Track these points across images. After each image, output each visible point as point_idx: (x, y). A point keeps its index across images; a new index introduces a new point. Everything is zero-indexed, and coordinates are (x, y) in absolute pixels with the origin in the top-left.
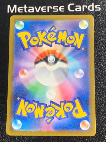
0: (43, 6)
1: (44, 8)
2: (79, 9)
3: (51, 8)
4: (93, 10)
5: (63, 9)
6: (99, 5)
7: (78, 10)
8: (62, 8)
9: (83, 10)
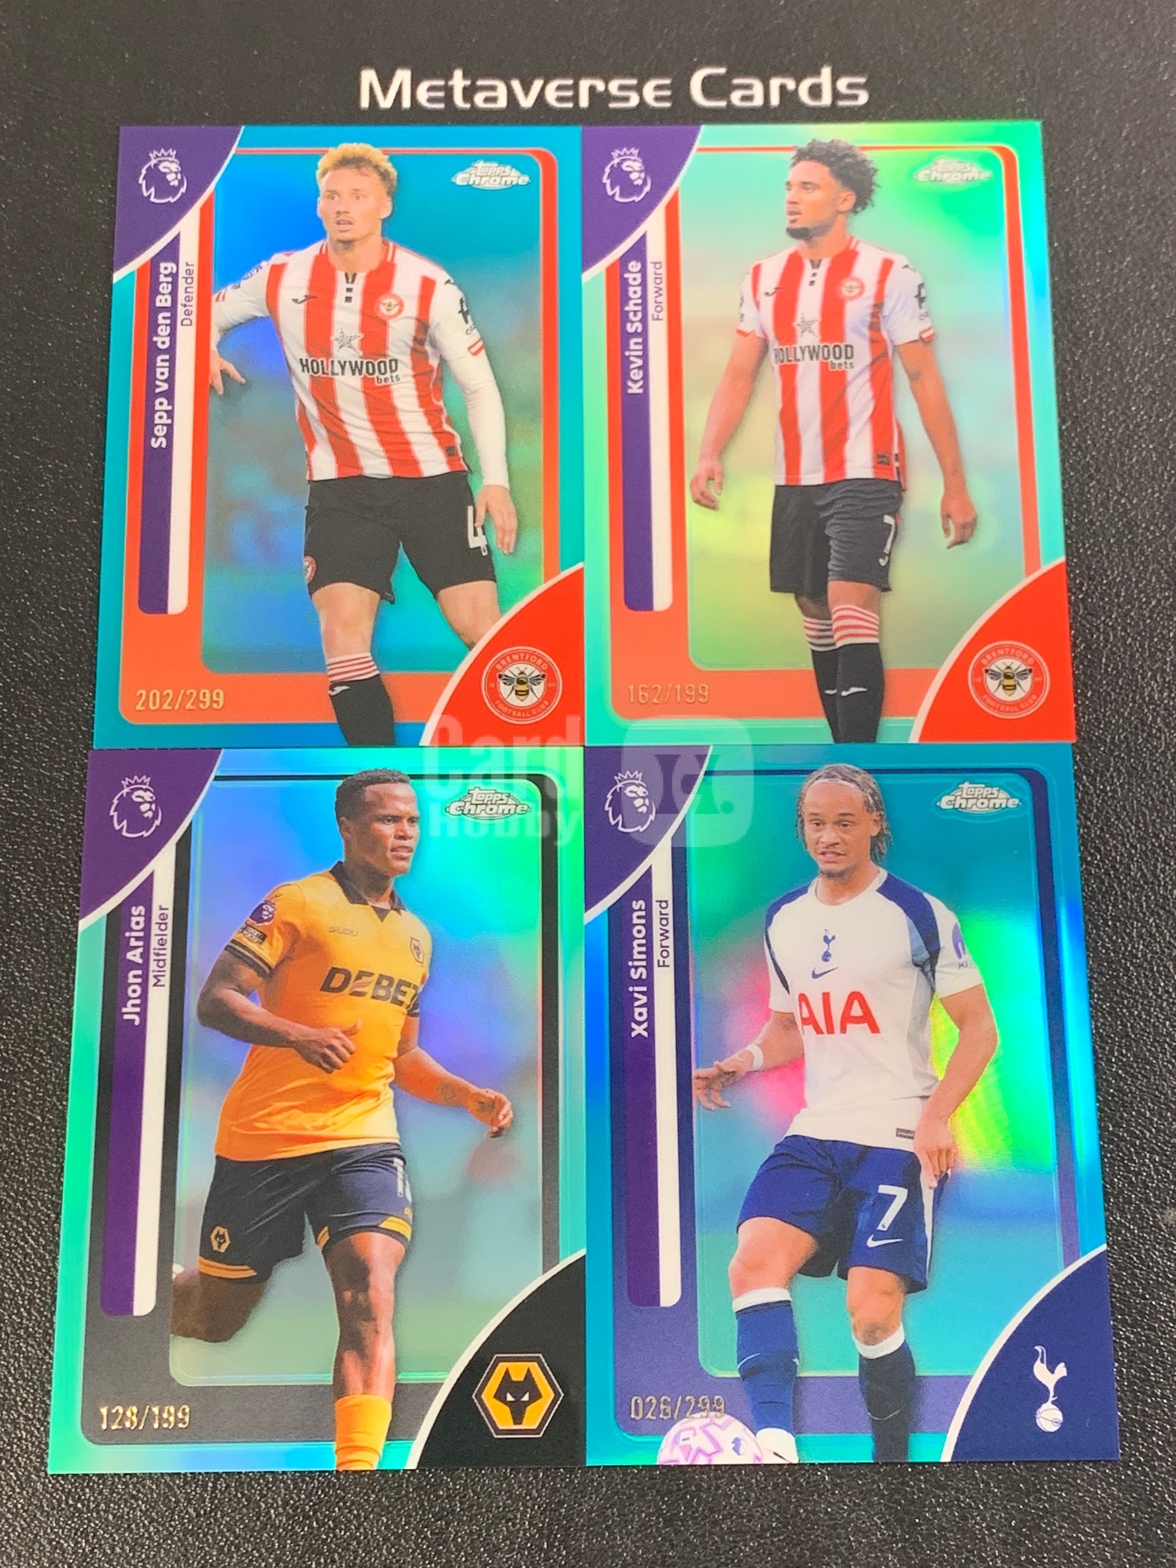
0: (555, 76)
1: (559, 88)
2: (750, 98)
3: (600, 86)
4: (826, 100)
5: (667, 93)
6: (862, 80)
7: (744, 98)
8: (658, 88)
9: (775, 101)
